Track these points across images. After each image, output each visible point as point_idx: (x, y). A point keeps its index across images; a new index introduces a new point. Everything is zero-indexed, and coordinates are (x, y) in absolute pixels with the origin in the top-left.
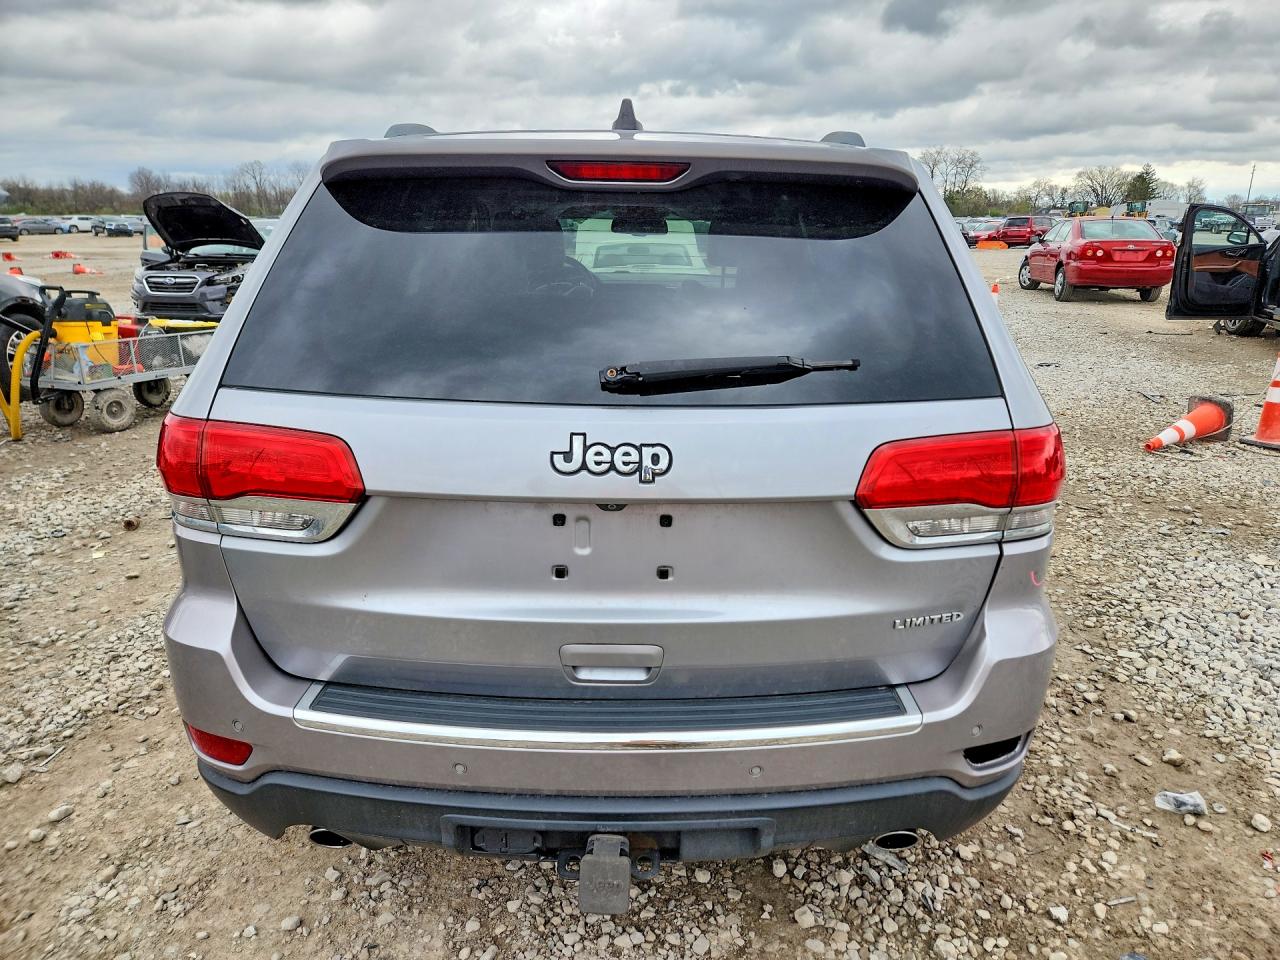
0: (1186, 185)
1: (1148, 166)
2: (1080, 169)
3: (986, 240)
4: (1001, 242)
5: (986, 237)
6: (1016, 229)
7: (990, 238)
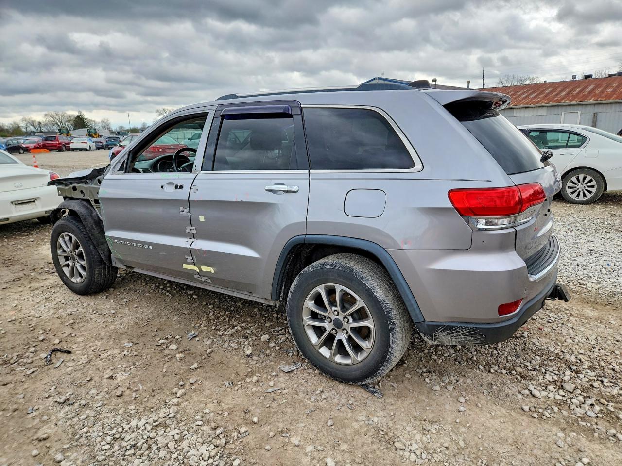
0: (100, 122)
1: (80, 112)
2: (46, 113)
3: (33, 148)
4: (45, 149)
5: (33, 147)
6: (50, 142)
7: (35, 148)
